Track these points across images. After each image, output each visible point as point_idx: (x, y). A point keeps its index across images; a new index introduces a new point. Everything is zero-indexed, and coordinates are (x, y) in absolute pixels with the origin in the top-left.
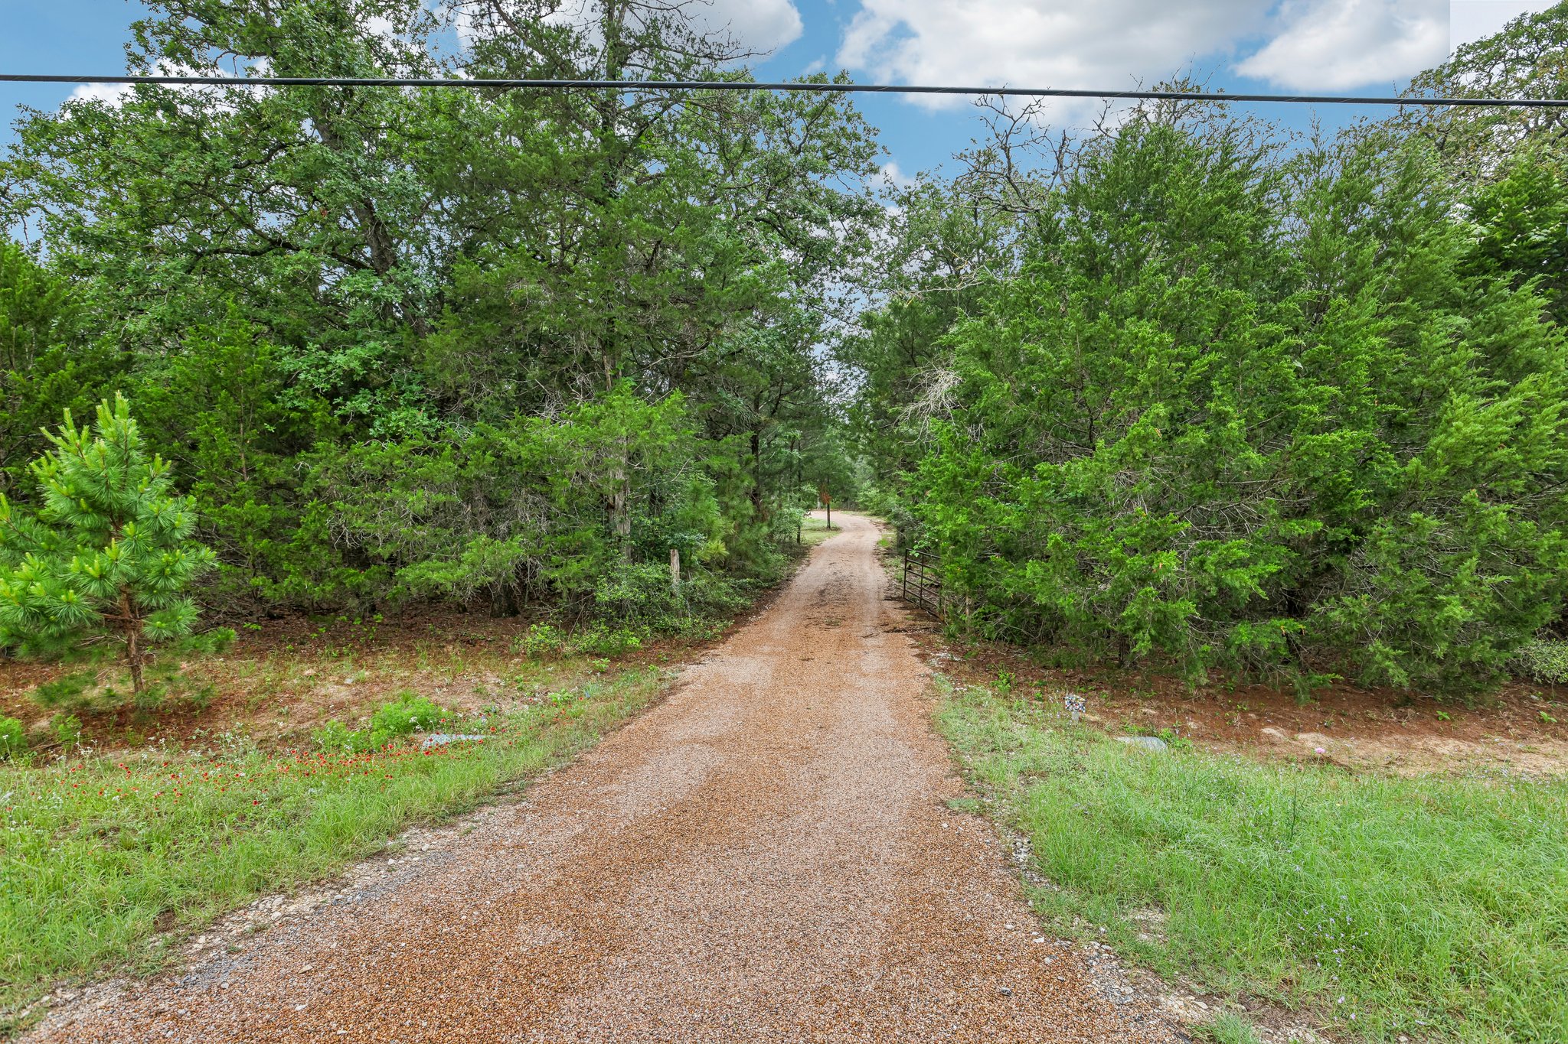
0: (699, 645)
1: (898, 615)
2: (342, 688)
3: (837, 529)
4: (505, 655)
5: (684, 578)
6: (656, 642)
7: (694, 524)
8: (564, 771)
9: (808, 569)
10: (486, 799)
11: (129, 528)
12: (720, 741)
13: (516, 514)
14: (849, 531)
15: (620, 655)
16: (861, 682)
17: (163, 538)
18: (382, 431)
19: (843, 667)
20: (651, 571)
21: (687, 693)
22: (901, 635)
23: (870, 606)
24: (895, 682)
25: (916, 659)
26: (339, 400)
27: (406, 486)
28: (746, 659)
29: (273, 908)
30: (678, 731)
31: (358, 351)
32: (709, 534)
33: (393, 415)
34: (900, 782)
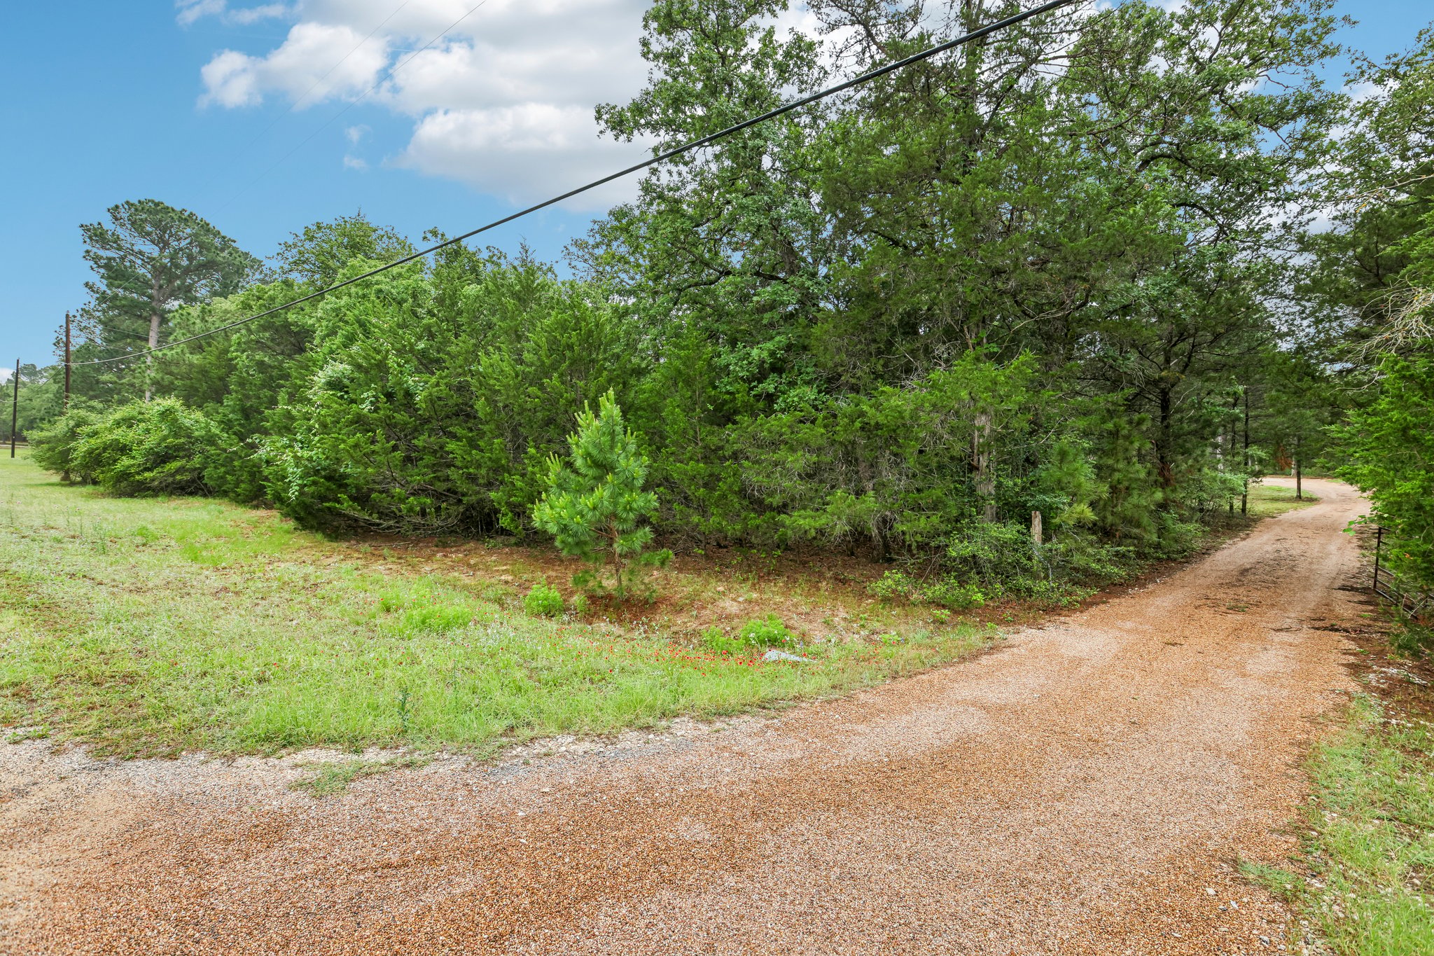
0: (1053, 610)
1: (1347, 609)
2: (735, 604)
3: (1311, 500)
4: (862, 595)
5: (1044, 541)
6: (1008, 602)
7: (1060, 486)
8: (830, 702)
9: (1241, 544)
10: (748, 708)
11: (609, 477)
12: (1001, 709)
13: (880, 473)
14: (1331, 502)
15: (964, 609)
16: (1234, 682)
17: (628, 485)
18: (783, 405)
19: (1218, 661)
20: (1009, 532)
21: (1005, 656)
22: (1336, 636)
23: (1310, 595)
24: (1285, 693)
25: (1342, 670)
26: (755, 384)
27: (793, 450)
28: (1095, 633)
29: (565, 743)
30: (965, 691)
31: (770, 345)
32: (1075, 496)
33: (792, 393)
34: (1191, 815)
